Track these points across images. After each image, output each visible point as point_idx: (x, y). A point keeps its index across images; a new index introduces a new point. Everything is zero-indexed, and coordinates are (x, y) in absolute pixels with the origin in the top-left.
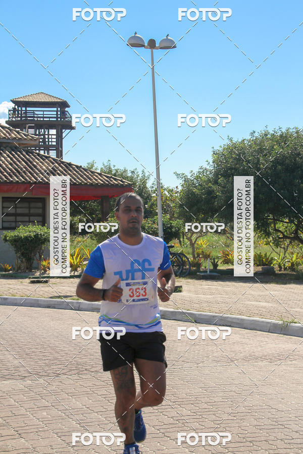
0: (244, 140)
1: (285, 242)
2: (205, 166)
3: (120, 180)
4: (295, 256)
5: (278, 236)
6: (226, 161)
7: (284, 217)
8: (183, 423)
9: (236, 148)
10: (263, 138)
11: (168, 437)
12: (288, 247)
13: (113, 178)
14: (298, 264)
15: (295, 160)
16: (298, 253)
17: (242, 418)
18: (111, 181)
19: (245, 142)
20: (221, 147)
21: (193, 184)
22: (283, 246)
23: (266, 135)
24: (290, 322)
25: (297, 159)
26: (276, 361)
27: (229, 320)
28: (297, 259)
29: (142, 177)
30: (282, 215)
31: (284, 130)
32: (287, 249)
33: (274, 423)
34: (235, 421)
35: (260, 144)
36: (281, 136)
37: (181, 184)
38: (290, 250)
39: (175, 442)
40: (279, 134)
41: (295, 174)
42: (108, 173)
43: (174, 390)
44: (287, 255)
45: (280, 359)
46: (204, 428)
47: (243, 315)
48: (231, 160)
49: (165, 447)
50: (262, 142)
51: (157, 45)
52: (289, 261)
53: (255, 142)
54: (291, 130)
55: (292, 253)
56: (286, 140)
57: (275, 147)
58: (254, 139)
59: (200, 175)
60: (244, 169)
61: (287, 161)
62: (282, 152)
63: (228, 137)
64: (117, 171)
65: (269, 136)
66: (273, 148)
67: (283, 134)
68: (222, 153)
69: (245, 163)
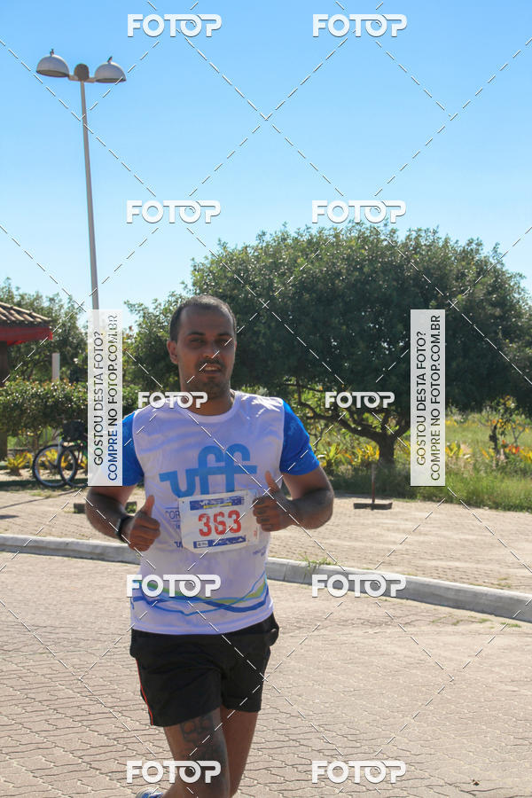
0: (246, 247)
1: (318, 425)
2: (180, 291)
3: (27, 314)
4: (333, 449)
5: (305, 414)
6: (216, 283)
7: (316, 383)
8: (125, 745)
10: (279, 243)
11: (97, 769)
12: (321, 433)
13: (15, 310)
14: (338, 463)
15: (333, 284)
16: (339, 445)
18: (12, 314)
19: (249, 250)
20: (206, 258)
21: (158, 322)
22: (313, 432)
23: (284, 239)
24: (320, 564)
25: (337, 282)
26: (293, 631)
28: (336, 454)
29: (69, 308)
30: (312, 379)
31: (314, 231)
32: (321, 436)
33: (282, 738)
35: (273, 256)
36: (310, 242)
37: (138, 323)
38: (325, 438)
39: (108, 778)
40: (306, 238)
41: (333, 307)
42: (7, 301)
43: (112, 687)
44: (320, 445)
45: (300, 628)
46: (161, 750)
48: (225, 282)
49: (90, 788)
50: (278, 250)
51: (92, 75)
52: (324, 458)
53: (265, 250)
54: (326, 232)
55: (329, 444)
56: (317, 249)
57: (299, 261)
58: (264, 245)
59: (171, 308)
60: (246, 299)
61: (320, 286)
62: (311, 269)
63: (220, 241)
64: (22, 297)
65: (289, 241)
66: (296, 261)
67: (312, 239)
68: (209, 268)
69: (247, 287)
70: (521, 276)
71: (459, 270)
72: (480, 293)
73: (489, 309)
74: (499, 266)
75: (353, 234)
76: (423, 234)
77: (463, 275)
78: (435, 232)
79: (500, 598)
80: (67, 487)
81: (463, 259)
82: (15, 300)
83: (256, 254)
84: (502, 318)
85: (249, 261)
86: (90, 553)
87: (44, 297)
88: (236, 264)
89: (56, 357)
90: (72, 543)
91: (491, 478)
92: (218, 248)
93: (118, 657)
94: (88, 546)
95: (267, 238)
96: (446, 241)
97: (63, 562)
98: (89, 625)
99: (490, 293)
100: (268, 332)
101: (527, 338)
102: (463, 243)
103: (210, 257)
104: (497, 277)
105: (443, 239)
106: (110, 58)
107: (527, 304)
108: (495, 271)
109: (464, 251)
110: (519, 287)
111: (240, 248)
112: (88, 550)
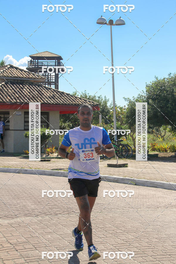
2: (142, 93)
3: (91, 102)
6: (154, 91)
10: (175, 77)
18: (87, 102)
19: (165, 79)
21: (134, 104)
27: (155, 184)
29: (104, 100)
34: (160, 243)
35: (174, 81)
37: (128, 104)
42: (85, 98)
43: (124, 224)
47: (164, 181)
48: (157, 90)
50: (175, 79)
51: (114, 23)
53: (171, 79)
58: (171, 77)
59: (139, 99)
60: (164, 96)
64: (90, 96)
68: (152, 86)
69: (165, 92)
80: (105, 158)
82: (88, 98)
83: (168, 81)
86: (114, 180)
87: (97, 97)
88: (161, 84)
89: (100, 116)
90: (107, 177)
92: (155, 79)
93: (125, 214)
94: (112, 178)
95: (172, 75)
97: (105, 183)
98: (115, 204)
100: (172, 107)
103: (152, 82)
106: (120, 17)
111: (162, 79)
112: (113, 179)
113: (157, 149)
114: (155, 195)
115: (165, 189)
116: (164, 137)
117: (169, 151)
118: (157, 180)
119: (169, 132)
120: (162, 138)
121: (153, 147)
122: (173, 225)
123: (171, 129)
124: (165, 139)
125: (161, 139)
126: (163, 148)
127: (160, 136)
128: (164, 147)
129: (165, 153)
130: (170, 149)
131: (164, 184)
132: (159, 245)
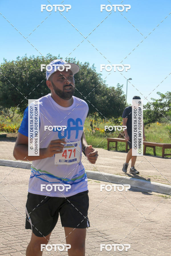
0: (13, 61)
6: (3, 73)
9: (8, 65)
10: (24, 61)
15: (42, 75)
17: (10, 214)
19: (14, 62)
23: (26, 59)
25: (43, 74)
27: (4, 162)
31: (36, 57)
34: (6, 216)
36: (34, 60)
40: (33, 59)
47: (12, 160)
48: (6, 72)
50: (23, 63)
53: (19, 62)
54: (39, 58)
56: (37, 63)
57: (31, 67)
58: (19, 61)
60: (13, 78)
61: (38, 75)
62: (35, 69)
63: (4, 59)
65: (27, 60)
66: (30, 67)
67: (35, 59)
69: (14, 75)
70: (101, 74)
71: (82, 72)
72: (88, 79)
73: (91, 85)
74: (94, 71)
75: (48, 59)
76: (71, 60)
77: (83, 74)
78: (74, 59)
79: (94, 174)
81: (83, 68)
83: (16, 64)
84: (95, 87)
85: (14, 66)
88: (10, 67)
91: (91, 138)
92: (3, 61)
95: (20, 59)
96: (78, 63)
99: (91, 80)
100: (21, 89)
101: (102, 94)
102: (83, 63)
104: (94, 75)
105: (77, 62)
107: (103, 83)
108: (93, 73)
109: (83, 66)
110: (100, 78)
111: (11, 61)
113: (5, 129)
114: (3, 172)
115: (12, 167)
116: (13, 118)
117: (17, 132)
118: (5, 159)
119: (18, 113)
120: (10, 119)
121: (2, 128)
122: (20, 199)
123: (19, 111)
124: (13, 120)
125: (9, 121)
126: (11, 129)
127: (9, 117)
128: (12, 127)
129: (13, 134)
130: (18, 129)
131: (11, 162)
132: (5, 218)
